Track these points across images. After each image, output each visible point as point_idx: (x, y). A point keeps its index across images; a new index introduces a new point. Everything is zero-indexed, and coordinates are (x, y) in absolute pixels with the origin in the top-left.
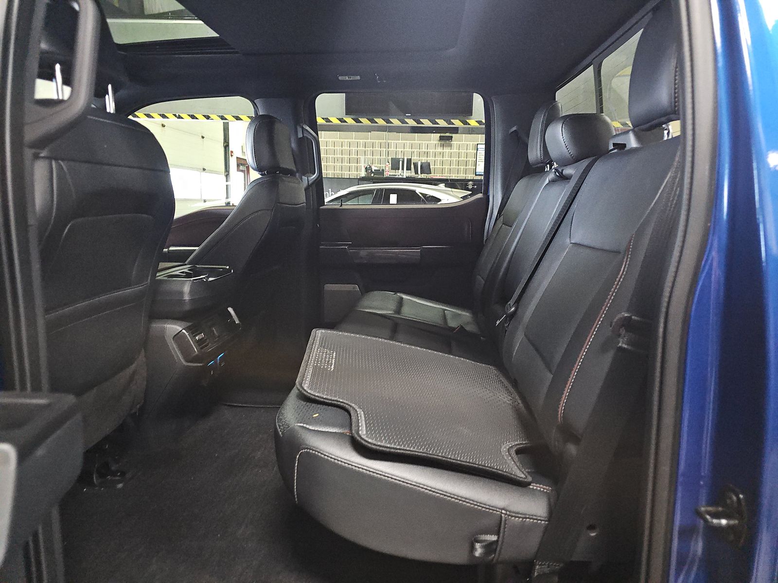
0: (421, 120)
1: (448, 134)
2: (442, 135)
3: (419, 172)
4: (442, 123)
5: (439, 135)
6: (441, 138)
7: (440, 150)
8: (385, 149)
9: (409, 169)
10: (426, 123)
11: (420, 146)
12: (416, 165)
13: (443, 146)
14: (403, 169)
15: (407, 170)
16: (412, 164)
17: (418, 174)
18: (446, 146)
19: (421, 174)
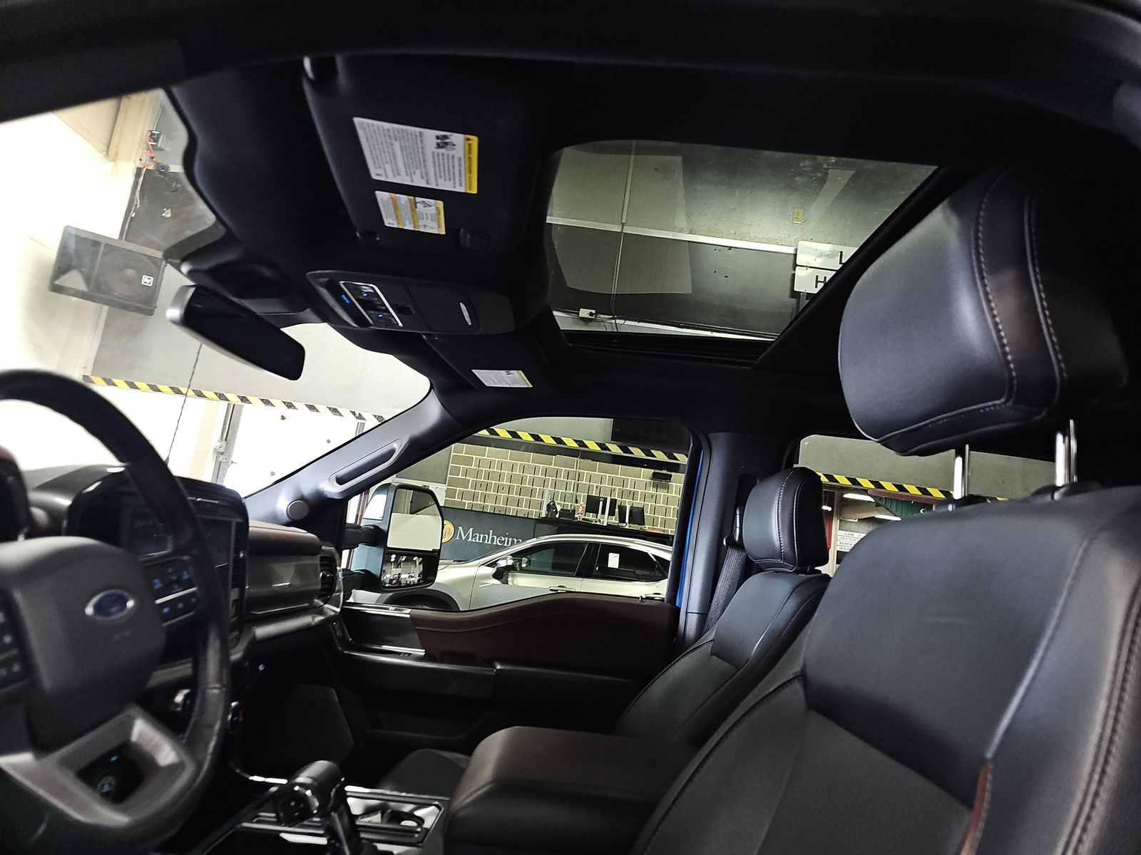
0: (630, 448)
1: (664, 472)
2: (657, 471)
3: (627, 521)
4: (660, 456)
5: (653, 471)
6: (655, 476)
7: (652, 491)
8: (573, 481)
9: (612, 513)
10: (637, 452)
11: (624, 483)
12: (622, 509)
13: (656, 486)
14: (603, 513)
15: (609, 515)
16: (617, 507)
17: (624, 522)
18: (660, 488)
19: (629, 523)
